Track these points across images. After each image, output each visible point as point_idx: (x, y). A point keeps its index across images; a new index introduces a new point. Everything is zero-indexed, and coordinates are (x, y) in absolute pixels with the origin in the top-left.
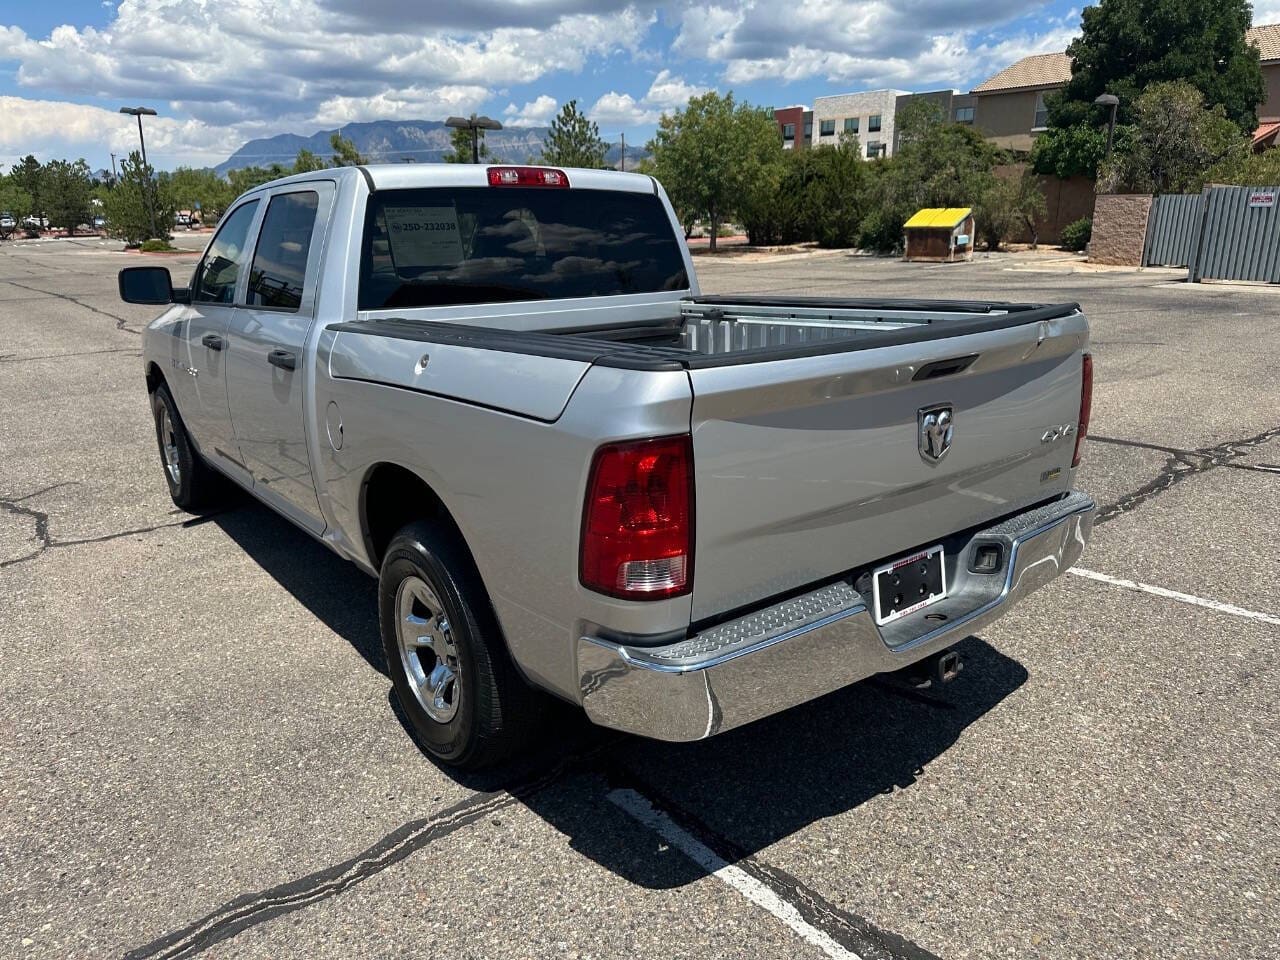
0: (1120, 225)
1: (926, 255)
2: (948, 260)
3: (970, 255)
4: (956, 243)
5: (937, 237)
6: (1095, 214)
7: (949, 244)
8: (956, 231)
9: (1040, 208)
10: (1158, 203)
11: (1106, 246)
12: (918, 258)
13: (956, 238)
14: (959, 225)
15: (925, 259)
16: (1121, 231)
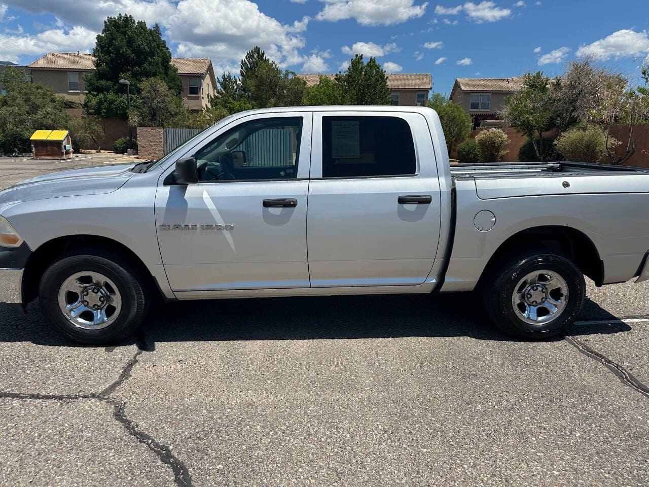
0: (151, 141)
1: (48, 156)
2: (62, 158)
3: (71, 155)
4: (65, 149)
5: (53, 146)
6: (138, 136)
7: (62, 149)
8: (64, 143)
9: (100, 132)
10: (166, 131)
11: (146, 151)
12: (43, 157)
13: (65, 146)
14: (65, 139)
15: (48, 158)
16: (152, 144)
